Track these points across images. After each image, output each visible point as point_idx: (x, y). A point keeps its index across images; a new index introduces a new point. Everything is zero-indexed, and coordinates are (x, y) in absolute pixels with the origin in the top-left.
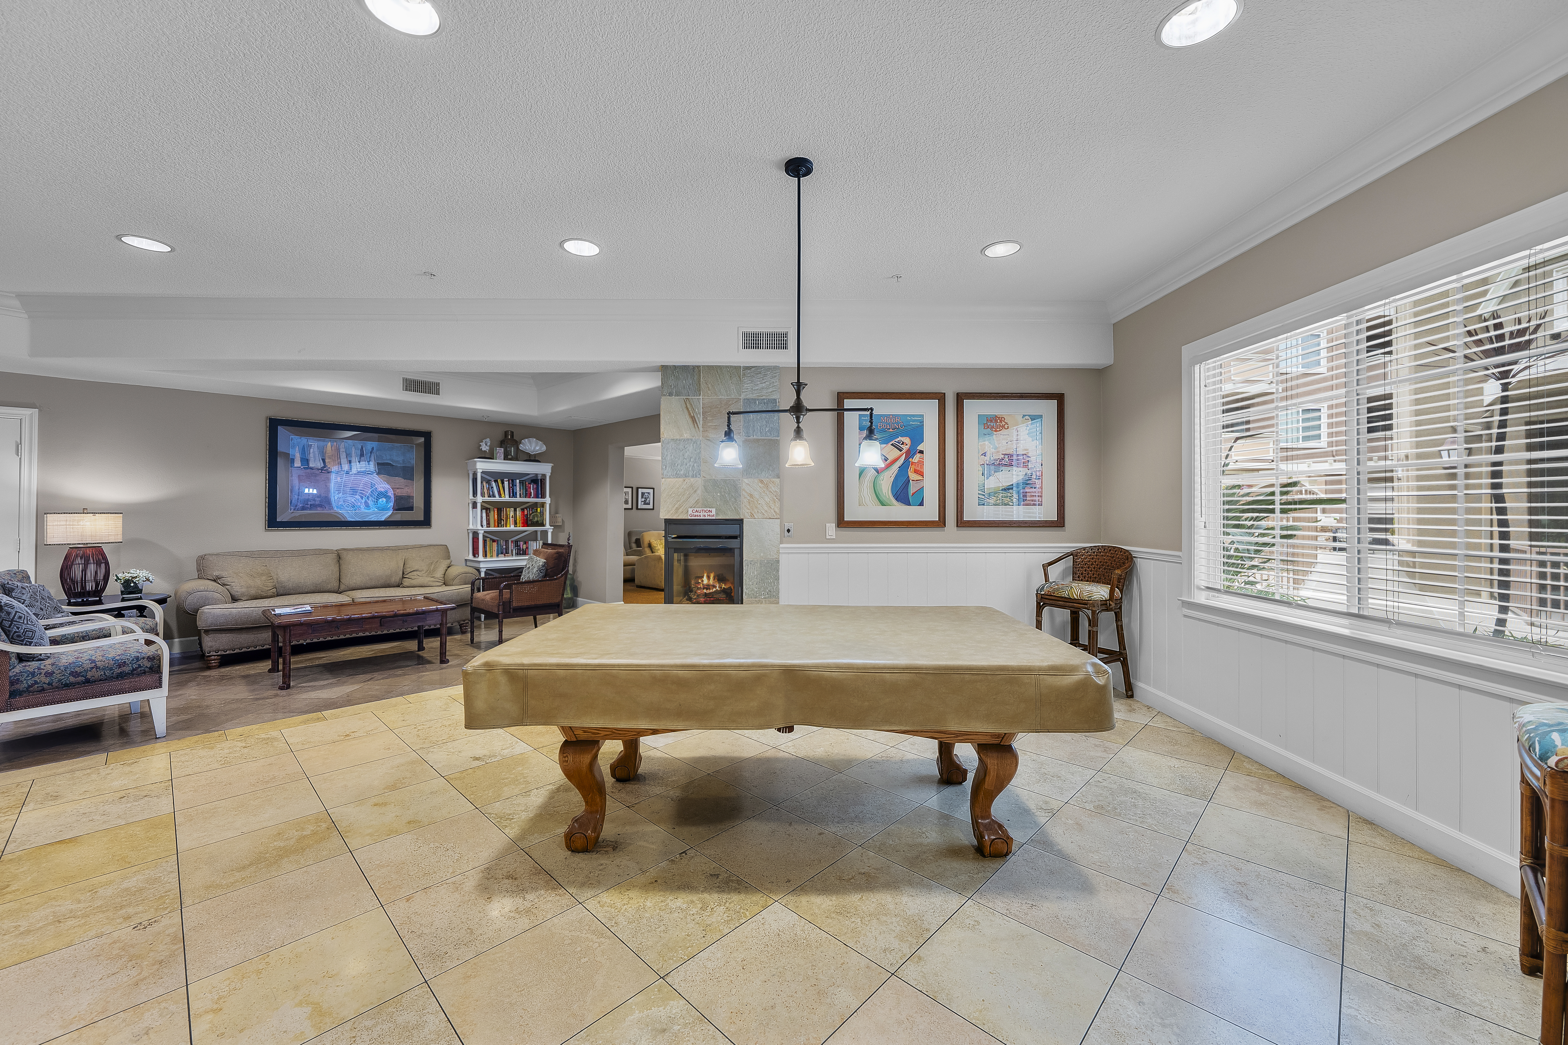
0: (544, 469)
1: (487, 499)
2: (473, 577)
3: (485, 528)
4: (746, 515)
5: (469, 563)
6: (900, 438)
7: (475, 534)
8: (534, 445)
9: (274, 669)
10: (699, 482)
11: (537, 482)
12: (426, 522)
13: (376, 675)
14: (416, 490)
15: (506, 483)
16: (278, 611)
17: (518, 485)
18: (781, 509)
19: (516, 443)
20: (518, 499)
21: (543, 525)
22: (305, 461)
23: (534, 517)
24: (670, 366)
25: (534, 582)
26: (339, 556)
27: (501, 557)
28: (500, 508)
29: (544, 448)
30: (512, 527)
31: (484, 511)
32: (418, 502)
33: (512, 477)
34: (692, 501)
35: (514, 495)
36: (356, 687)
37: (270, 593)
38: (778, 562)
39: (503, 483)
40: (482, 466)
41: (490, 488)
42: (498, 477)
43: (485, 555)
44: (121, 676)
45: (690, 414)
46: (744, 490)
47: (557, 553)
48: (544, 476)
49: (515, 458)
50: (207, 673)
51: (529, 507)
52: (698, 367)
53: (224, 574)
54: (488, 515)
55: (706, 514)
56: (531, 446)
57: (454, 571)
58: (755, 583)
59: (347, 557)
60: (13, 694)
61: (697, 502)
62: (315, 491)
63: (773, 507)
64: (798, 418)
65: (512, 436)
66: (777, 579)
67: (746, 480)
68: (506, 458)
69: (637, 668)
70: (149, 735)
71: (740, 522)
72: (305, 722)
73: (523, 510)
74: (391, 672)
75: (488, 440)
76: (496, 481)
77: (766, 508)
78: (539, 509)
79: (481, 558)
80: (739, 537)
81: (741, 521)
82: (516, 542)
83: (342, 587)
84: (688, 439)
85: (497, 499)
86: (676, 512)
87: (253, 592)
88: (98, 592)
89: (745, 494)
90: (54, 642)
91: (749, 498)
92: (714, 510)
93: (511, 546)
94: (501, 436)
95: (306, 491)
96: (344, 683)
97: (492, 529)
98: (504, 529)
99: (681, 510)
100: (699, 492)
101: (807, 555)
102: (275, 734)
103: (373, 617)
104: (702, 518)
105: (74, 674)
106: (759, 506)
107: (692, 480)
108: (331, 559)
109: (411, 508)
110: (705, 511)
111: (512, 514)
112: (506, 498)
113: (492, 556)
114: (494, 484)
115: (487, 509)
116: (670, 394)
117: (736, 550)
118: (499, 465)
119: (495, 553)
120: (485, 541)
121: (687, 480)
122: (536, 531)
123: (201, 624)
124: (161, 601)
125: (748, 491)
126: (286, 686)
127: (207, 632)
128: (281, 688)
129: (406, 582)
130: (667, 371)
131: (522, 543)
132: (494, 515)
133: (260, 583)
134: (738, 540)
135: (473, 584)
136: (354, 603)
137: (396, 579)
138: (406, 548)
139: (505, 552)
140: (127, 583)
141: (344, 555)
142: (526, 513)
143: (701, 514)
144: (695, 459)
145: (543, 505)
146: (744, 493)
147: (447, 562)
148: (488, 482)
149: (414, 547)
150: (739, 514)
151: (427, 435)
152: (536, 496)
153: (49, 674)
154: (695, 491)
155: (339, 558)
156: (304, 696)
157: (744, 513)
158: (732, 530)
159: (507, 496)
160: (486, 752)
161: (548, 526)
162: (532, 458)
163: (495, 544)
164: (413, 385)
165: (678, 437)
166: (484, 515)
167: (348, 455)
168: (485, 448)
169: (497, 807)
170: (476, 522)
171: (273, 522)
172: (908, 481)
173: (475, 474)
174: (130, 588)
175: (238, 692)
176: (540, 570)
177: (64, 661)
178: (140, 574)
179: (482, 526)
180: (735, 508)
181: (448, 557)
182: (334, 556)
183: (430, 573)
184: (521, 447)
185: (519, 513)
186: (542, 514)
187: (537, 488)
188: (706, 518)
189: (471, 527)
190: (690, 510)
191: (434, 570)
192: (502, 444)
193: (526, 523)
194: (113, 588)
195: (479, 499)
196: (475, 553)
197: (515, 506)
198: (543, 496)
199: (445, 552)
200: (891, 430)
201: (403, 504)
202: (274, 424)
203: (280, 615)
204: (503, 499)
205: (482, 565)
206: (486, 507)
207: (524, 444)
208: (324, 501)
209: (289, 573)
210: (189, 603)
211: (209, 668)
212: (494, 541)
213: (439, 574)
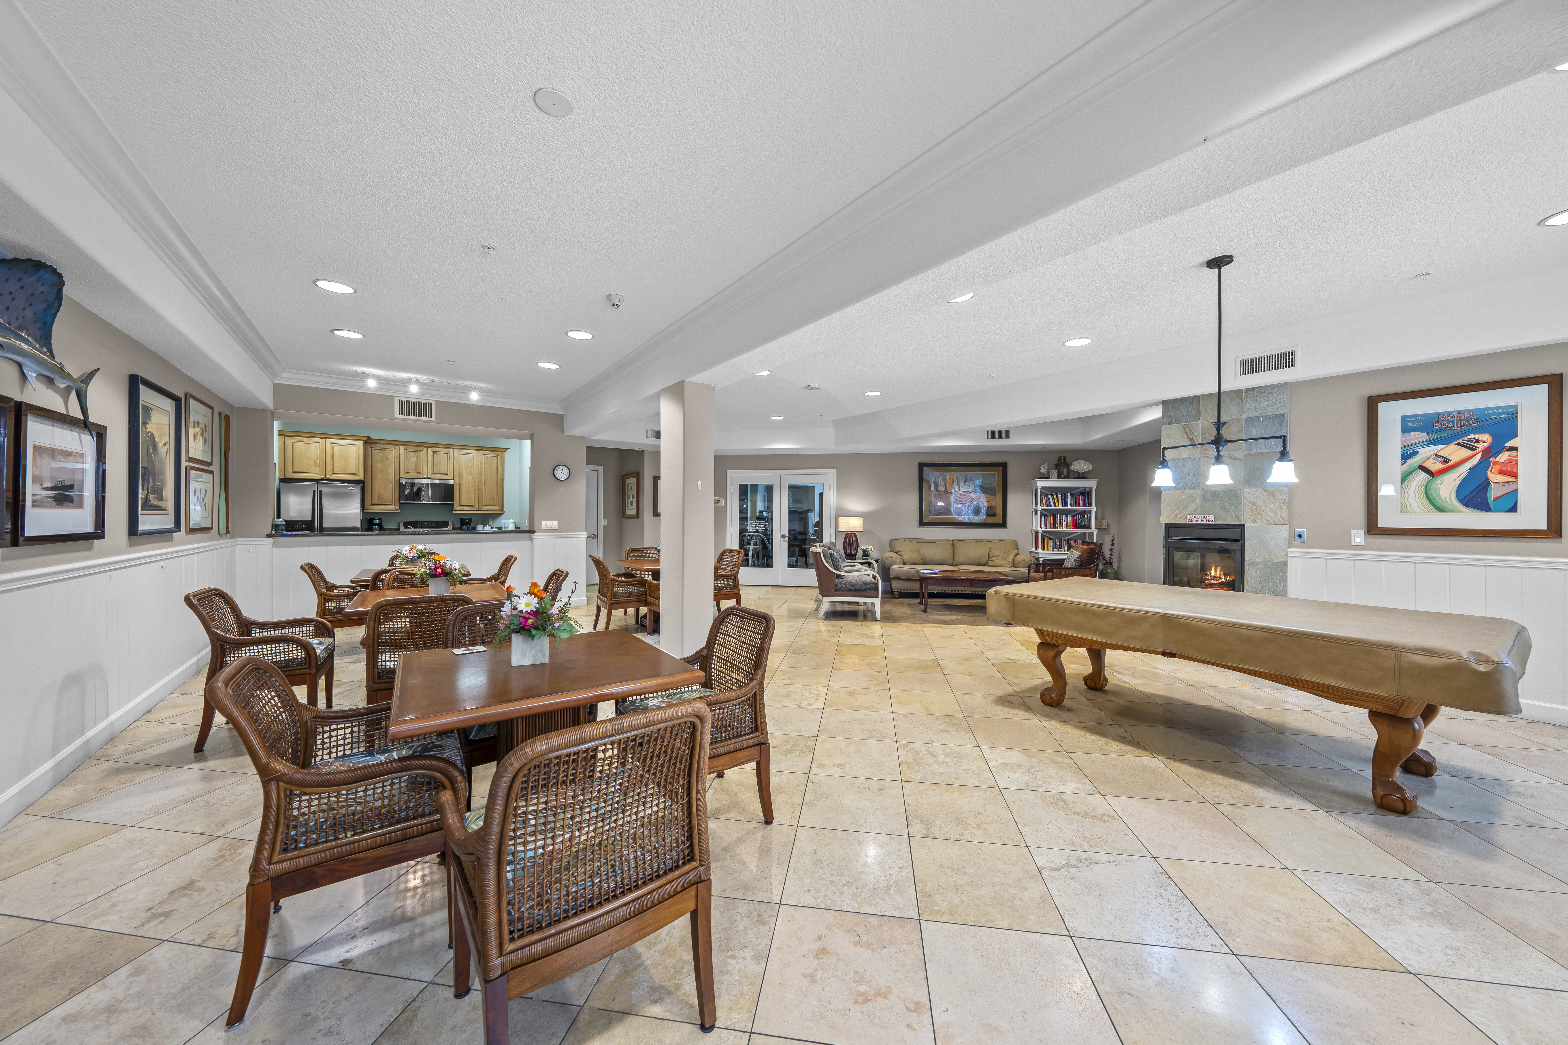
0: (1091, 484)
1: (1045, 508)
2: (1030, 562)
3: (1043, 529)
4: (1248, 520)
5: (1032, 554)
6: (1471, 436)
7: (1037, 533)
8: (1082, 465)
9: (920, 603)
10: (1198, 493)
11: (1086, 494)
12: (1003, 524)
13: (969, 614)
14: (997, 502)
15: (1060, 496)
16: (922, 571)
17: (1069, 497)
18: (1289, 516)
19: (1067, 465)
20: (1069, 508)
21: (1089, 528)
22: (936, 486)
23: (1082, 522)
24: (1170, 401)
25: (1070, 568)
26: (953, 544)
27: (1056, 551)
28: (1055, 514)
29: (1091, 467)
30: (1065, 529)
31: (1043, 517)
32: (999, 511)
33: (1064, 491)
34: (1191, 508)
35: (1066, 505)
36: (958, 617)
37: (920, 562)
38: (1286, 564)
39: (1057, 496)
40: (1041, 484)
41: (1048, 500)
42: (1054, 491)
43: (1043, 549)
44: (865, 590)
45: (1188, 437)
46: (1246, 498)
47: (1090, 549)
48: (1091, 489)
49: (1067, 477)
50: (894, 600)
51: (1078, 514)
52: (1197, 397)
53: (900, 550)
54: (1045, 520)
55: (1205, 520)
56: (1080, 466)
57: (1020, 558)
58: (1258, 582)
59: (958, 545)
60: (836, 590)
61: (1196, 510)
62: (943, 504)
63: (1279, 513)
64: (1218, 449)
65: (1064, 459)
66: (1285, 580)
67: (1248, 490)
68: (1059, 477)
69: (1070, 603)
70: (874, 619)
71: (1242, 527)
72: (932, 627)
73: (1073, 516)
74: (976, 614)
75: (1046, 465)
76: (1052, 495)
77: (1271, 514)
78: (1086, 516)
79: (1040, 551)
80: (1240, 540)
81: (1244, 525)
82: (1068, 540)
83: (955, 563)
84: (1187, 458)
85: (1053, 507)
86: (1175, 518)
87: (912, 560)
88: (855, 555)
89: (1247, 502)
90: (846, 571)
91: (1251, 505)
92: (1212, 517)
93: (1064, 543)
94: (1056, 461)
95: (939, 504)
96: (952, 615)
97: (1049, 530)
98: (1058, 530)
99: (1179, 516)
100: (1198, 501)
101: (1324, 560)
102: (919, 628)
103: (967, 579)
104: (1200, 523)
105: (852, 586)
106: (1263, 513)
107: (1191, 491)
108: (949, 545)
109: (994, 515)
110: (1204, 517)
111: (1064, 519)
112: (1060, 507)
113: (1049, 550)
114: (1050, 497)
115: (1045, 516)
116: (1170, 423)
117: (1237, 552)
118: (1054, 483)
119: (1051, 548)
120: (1043, 539)
121: (1186, 491)
122: (1085, 533)
123: (892, 574)
124: (877, 561)
125: (1250, 500)
126: (925, 611)
127: (894, 578)
128: (923, 611)
129: (990, 563)
130: (1166, 404)
131: (1072, 542)
132: (1050, 520)
133: (915, 556)
134: (1240, 543)
135: (1029, 567)
136: (959, 571)
137: (984, 560)
138: (991, 541)
139: (1059, 547)
140: (865, 551)
141: (956, 543)
142: (1075, 518)
143: (1200, 519)
144: (1194, 474)
145: (1090, 512)
146: (1245, 501)
147: (1015, 552)
148: (1046, 496)
149: (995, 541)
150: (1240, 520)
151: (1004, 465)
152: (1084, 505)
153: (845, 584)
154: (1194, 501)
155: (953, 545)
156: (933, 617)
157: (1245, 518)
158: (1236, 534)
159: (1060, 506)
160: (1016, 658)
161: (1093, 529)
162: (1081, 476)
163: (1051, 541)
164: (994, 434)
165: (1177, 457)
166: (1043, 520)
167: (958, 481)
168: (1043, 471)
169: (1013, 679)
170: (1037, 525)
171: (922, 523)
172: (1487, 483)
173: (1036, 490)
174: (866, 554)
175: (906, 610)
176: (1076, 561)
177: (849, 579)
178: (869, 547)
179: (1041, 528)
180: (1235, 514)
181: (1017, 549)
182: (950, 544)
183: (1005, 558)
184: (1072, 468)
185: (1070, 518)
186: (1089, 519)
187: (1085, 499)
188: (1205, 523)
189: (1034, 528)
190: (1189, 517)
191: (1007, 557)
192: (1057, 466)
193: (1075, 526)
194: (860, 554)
195: (1039, 508)
196: (1036, 548)
197: (1067, 513)
198: (1090, 505)
199: (1015, 544)
200: (1456, 428)
201: (990, 512)
202: (922, 466)
203: (923, 573)
204: (1057, 508)
205: (1040, 556)
206: (1044, 514)
207: (1074, 465)
208: (947, 511)
209: (930, 552)
210: (887, 562)
211: (895, 598)
212: (1050, 539)
213: (1010, 559)
